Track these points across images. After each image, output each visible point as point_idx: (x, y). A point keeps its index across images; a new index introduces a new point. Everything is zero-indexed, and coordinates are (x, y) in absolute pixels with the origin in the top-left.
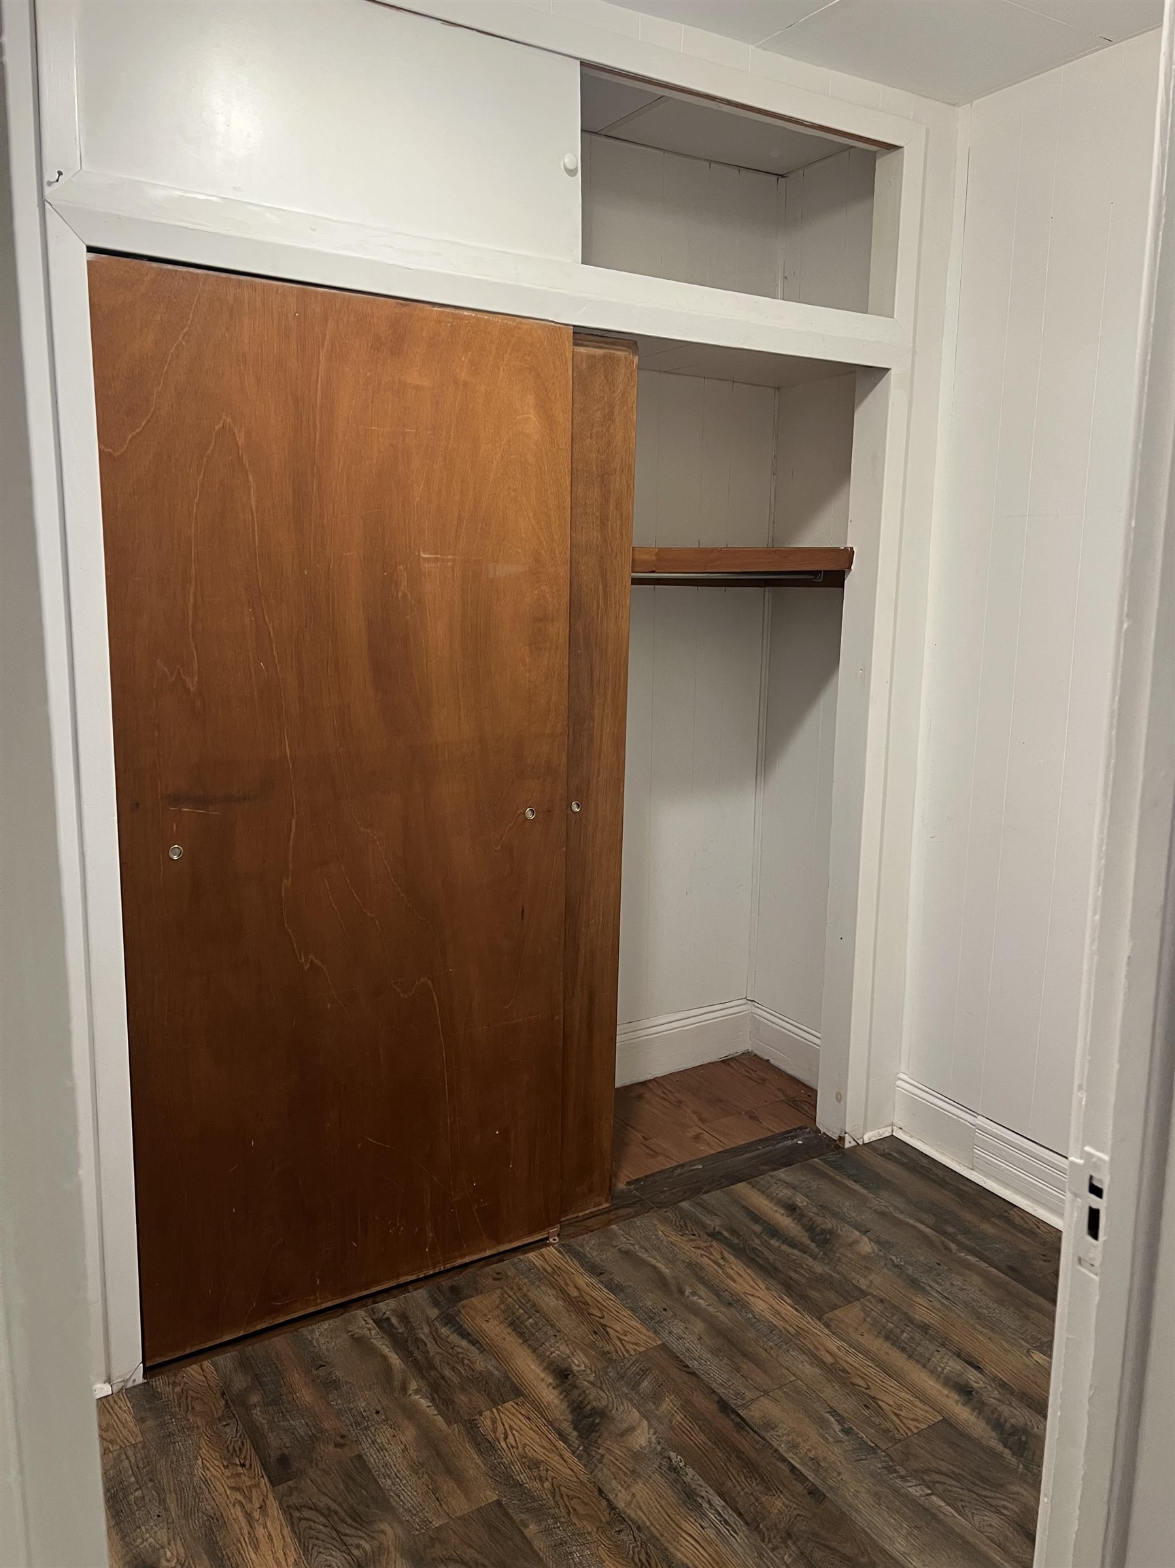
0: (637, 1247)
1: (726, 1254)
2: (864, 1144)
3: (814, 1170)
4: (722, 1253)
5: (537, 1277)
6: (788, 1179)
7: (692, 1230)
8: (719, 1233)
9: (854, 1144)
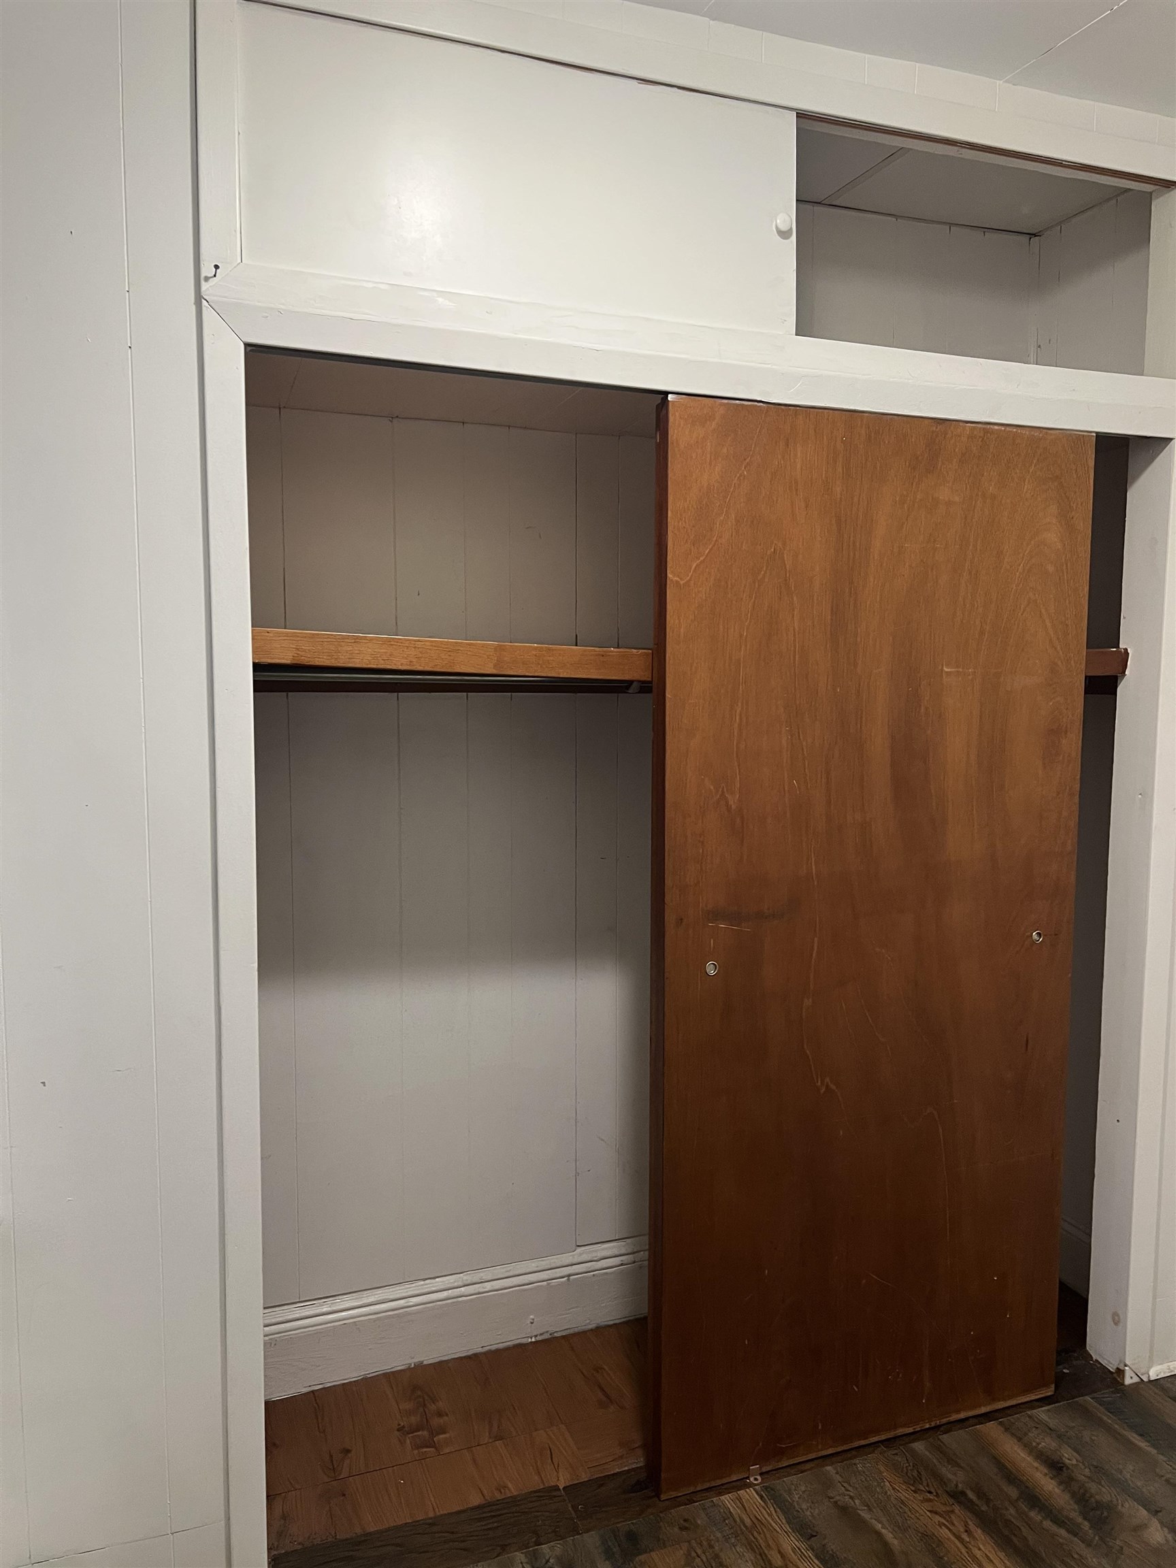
0: (857, 1502)
1: (972, 1526)
2: (1150, 1381)
3: (1085, 1413)
4: (966, 1525)
5: (732, 1531)
6: (1053, 1423)
7: (928, 1486)
8: (963, 1493)
9: (1136, 1380)
